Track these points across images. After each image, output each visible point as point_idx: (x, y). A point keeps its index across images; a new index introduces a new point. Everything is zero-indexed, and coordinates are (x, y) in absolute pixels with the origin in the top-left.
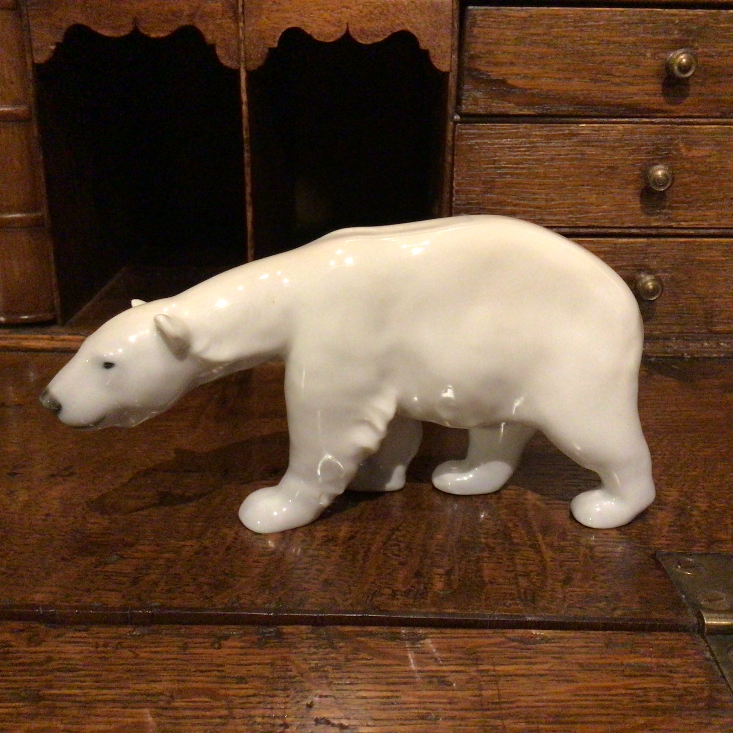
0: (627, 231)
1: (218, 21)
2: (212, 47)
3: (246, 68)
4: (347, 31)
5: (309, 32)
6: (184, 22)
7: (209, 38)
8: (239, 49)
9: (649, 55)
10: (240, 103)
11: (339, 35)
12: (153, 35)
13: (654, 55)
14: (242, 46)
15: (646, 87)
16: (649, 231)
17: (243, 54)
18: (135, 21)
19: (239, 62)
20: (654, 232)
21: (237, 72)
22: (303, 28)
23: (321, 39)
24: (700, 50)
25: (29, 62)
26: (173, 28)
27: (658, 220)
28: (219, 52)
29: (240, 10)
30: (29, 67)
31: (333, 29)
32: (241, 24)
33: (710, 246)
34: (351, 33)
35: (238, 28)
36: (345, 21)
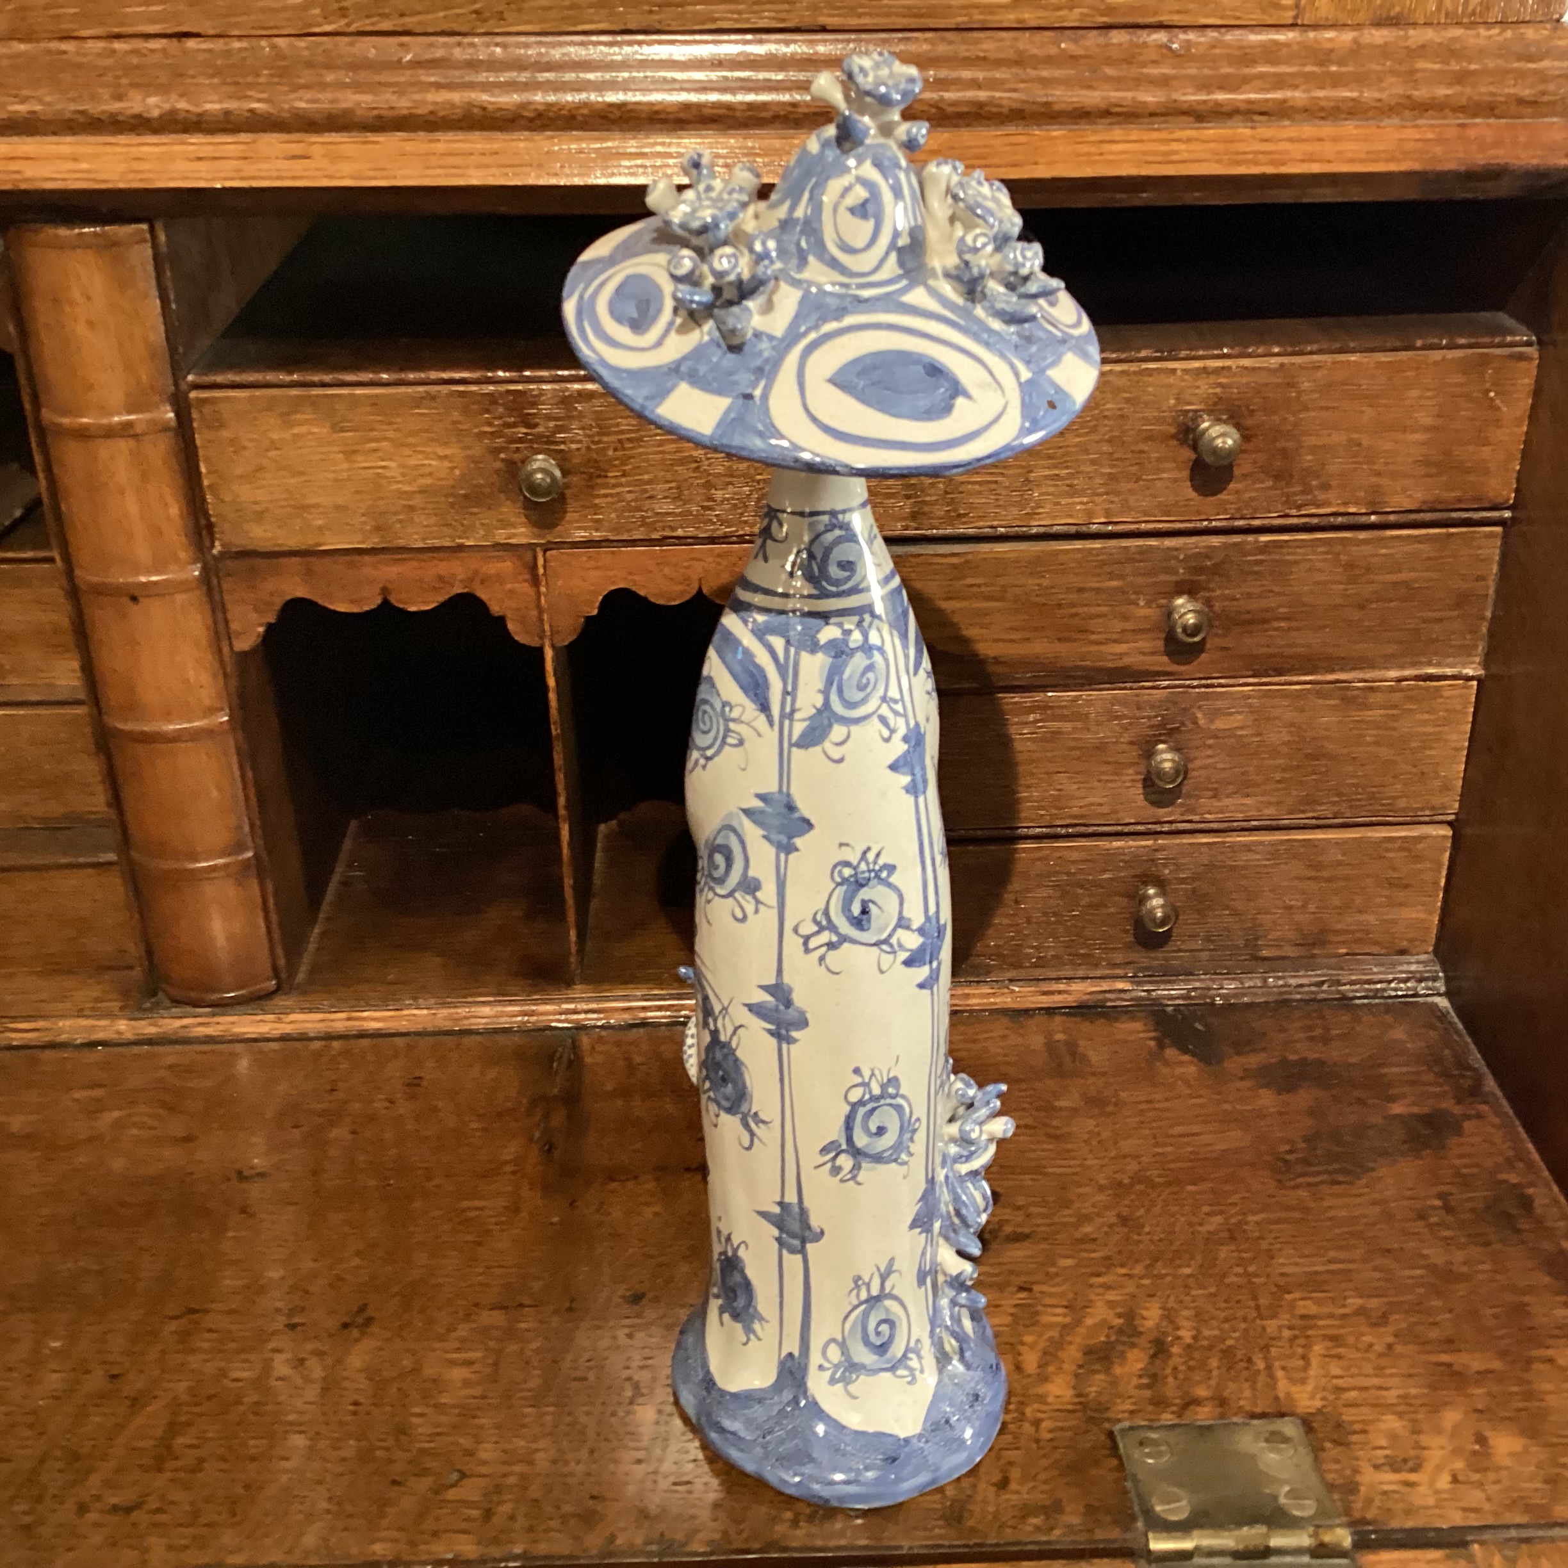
0: (1126, 829)
1: (509, 586)
2: (501, 620)
3: (553, 647)
4: (700, 590)
5: (642, 593)
6: (458, 589)
7: (495, 609)
8: (541, 620)
9: (1142, 603)
10: (546, 688)
11: (687, 597)
12: (413, 609)
13: (1149, 603)
14: (545, 617)
15: (1140, 644)
16: (1158, 828)
17: (547, 627)
18: (385, 590)
19: (542, 638)
20: (1166, 828)
21: (540, 651)
22: (634, 589)
23: (661, 602)
24: (1218, 592)
25: (226, 649)
26: (442, 598)
27: (1171, 814)
28: (511, 626)
29: (541, 571)
30: (227, 659)
31: (679, 588)
32: (543, 589)
33: (1248, 847)
34: (705, 591)
35: (538, 594)
36: (696, 577)
